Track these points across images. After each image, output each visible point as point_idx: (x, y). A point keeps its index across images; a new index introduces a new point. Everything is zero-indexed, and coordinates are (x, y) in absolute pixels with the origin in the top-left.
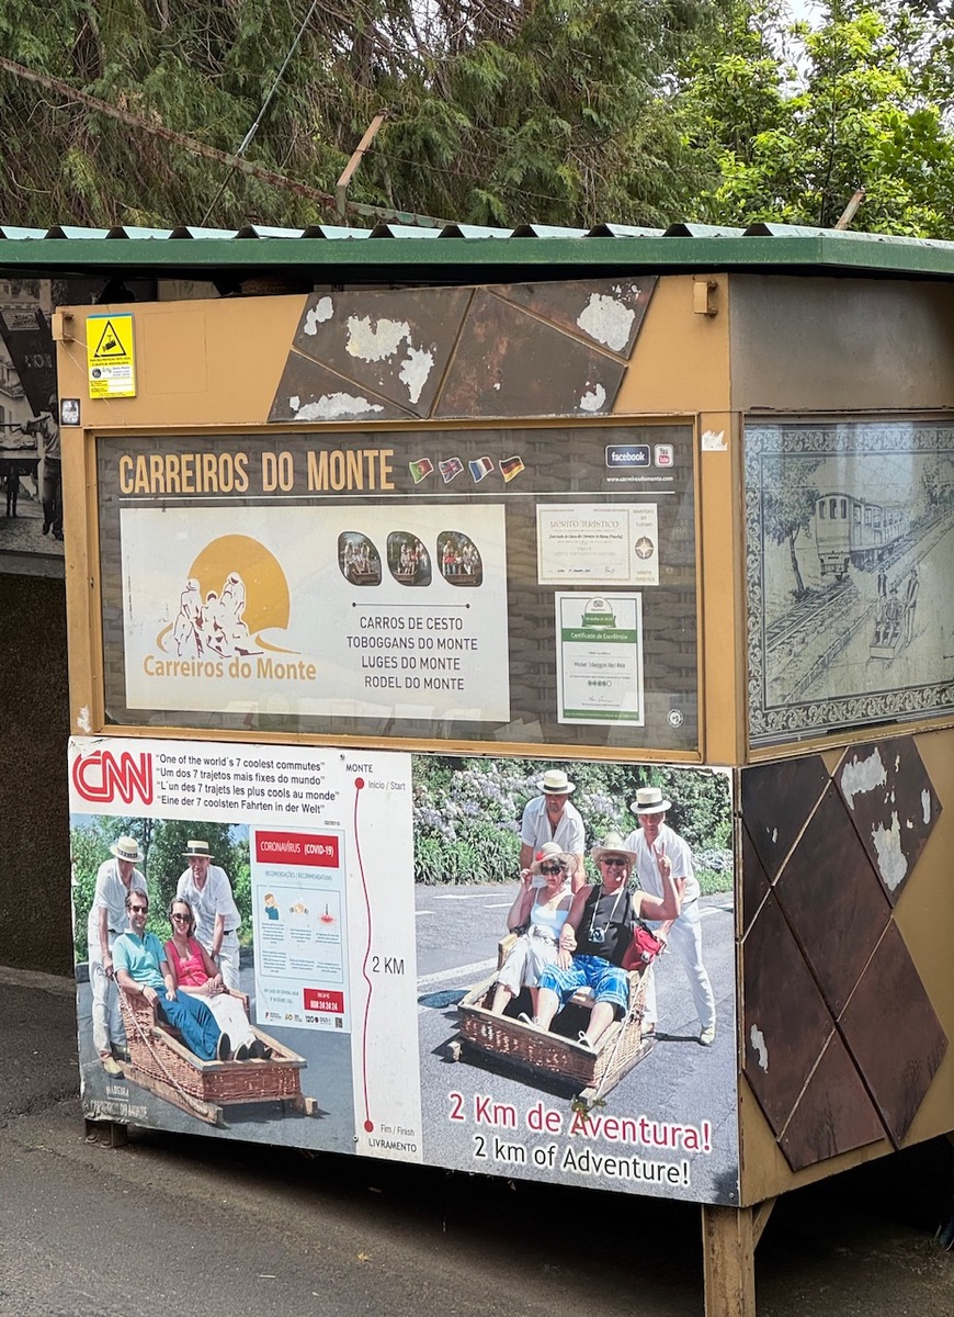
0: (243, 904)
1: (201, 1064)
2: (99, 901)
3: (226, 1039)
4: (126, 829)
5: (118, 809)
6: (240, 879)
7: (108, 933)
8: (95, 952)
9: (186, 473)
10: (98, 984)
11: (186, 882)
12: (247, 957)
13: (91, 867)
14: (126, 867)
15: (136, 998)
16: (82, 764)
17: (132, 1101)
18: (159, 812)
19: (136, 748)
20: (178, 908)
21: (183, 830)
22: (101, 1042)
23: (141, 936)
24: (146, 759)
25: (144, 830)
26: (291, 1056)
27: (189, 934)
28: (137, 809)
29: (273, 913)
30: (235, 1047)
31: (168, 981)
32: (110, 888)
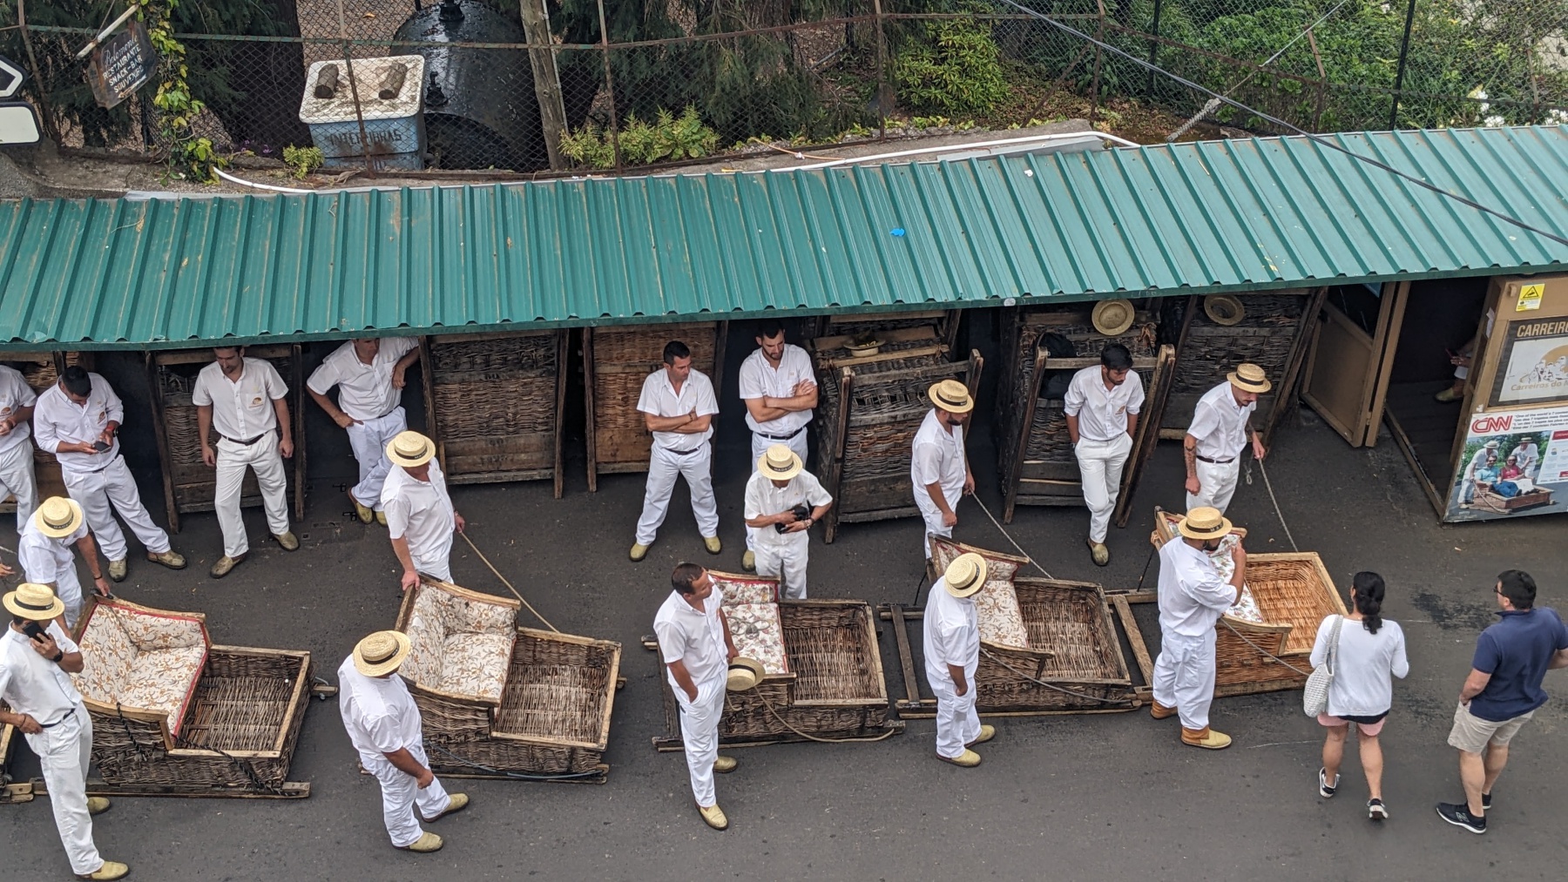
0: (1542, 453)
1: (1506, 499)
2: (1474, 461)
3: (1521, 491)
4: (1493, 439)
5: (1492, 433)
6: (1543, 447)
7: (1474, 469)
8: (1467, 475)
9: (1550, 328)
10: (1465, 485)
11: (1517, 450)
12: (1538, 467)
13: (1472, 451)
14: (1490, 451)
15: (1482, 486)
16: (1478, 422)
17: (1470, 514)
18: (1511, 432)
19: (1505, 415)
20: (1511, 458)
21: (1521, 436)
22: (1461, 499)
23: (1491, 467)
24: (1509, 418)
25: (1501, 439)
26: (1548, 490)
27: (1514, 464)
28: (1502, 432)
29: (1554, 453)
30: (1524, 492)
31: (1499, 479)
32: (1481, 457)
